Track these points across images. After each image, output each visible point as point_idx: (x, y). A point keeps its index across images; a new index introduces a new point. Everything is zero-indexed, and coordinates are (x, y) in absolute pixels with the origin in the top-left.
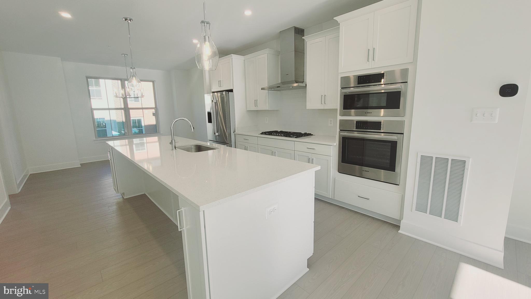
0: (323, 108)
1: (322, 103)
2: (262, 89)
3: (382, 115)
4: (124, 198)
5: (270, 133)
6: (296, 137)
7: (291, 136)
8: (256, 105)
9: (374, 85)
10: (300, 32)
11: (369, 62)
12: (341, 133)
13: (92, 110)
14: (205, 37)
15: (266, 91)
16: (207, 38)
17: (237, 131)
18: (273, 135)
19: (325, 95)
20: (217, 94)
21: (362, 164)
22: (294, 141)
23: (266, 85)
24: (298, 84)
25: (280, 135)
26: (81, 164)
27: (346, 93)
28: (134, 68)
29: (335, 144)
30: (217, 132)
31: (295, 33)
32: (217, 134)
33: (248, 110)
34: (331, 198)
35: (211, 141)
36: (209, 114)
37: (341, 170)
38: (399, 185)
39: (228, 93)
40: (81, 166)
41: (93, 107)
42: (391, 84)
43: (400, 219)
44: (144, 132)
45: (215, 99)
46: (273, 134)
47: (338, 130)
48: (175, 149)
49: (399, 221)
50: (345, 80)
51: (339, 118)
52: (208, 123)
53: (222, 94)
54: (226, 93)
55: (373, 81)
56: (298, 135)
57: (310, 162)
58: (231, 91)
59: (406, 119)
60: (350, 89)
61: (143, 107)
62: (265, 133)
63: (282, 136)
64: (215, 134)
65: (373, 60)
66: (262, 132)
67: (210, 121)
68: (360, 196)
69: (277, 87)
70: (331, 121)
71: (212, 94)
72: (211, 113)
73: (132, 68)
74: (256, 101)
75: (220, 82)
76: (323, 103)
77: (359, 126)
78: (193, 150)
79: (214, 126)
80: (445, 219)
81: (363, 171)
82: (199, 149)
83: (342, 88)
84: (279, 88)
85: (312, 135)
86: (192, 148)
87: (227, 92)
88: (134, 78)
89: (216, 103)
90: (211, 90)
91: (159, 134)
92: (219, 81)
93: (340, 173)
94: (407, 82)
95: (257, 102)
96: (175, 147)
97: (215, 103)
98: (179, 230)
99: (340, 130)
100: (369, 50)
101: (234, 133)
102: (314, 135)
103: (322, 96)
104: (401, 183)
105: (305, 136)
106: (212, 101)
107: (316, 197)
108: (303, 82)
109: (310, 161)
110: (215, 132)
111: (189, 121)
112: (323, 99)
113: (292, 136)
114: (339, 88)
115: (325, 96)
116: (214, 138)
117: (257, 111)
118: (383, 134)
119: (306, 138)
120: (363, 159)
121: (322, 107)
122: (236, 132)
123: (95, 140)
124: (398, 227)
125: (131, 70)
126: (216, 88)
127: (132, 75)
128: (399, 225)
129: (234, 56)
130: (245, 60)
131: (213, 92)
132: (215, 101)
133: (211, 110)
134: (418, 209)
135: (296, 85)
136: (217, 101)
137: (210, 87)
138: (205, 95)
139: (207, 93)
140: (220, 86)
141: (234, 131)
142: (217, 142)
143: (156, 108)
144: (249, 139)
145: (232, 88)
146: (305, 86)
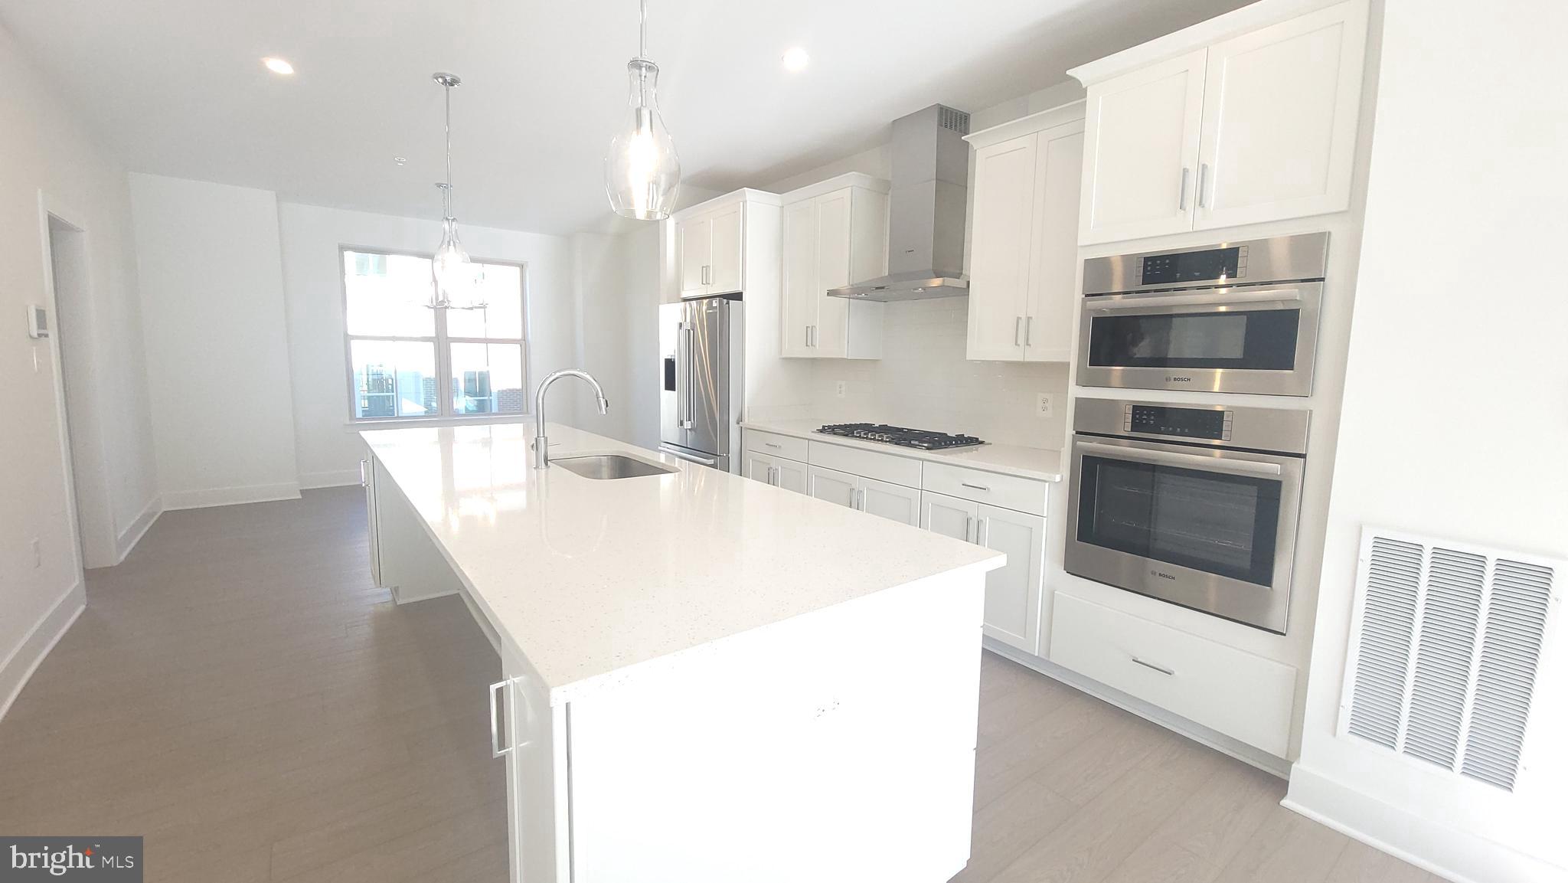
0: (1020, 359)
1: (1019, 342)
2: (831, 293)
3: (1217, 387)
4: (396, 603)
5: (848, 431)
6: (928, 448)
7: (912, 442)
8: (809, 342)
9: (1199, 288)
10: (956, 122)
11: (1185, 210)
12: (1078, 443)
13: (347, 338)
14: (638, 112)
15: (841, 302)
16: (645, 114)
17: (749, 417)
18: (857, 437)
19: (1029, 318)
20: (699, 305)
21: (1144, 549)
22: (923, 460)
23: (843, 283)
24: (944, 281)
25: (879, 436)
26: (302, 492)
27: (1100, 310)
28: (453, 220)
29: (1058, 478)
30: (689, 420)
31: (940, 124)
32: (687, 425)
33: (784, 356)
34: (1036, 654)
35: (669, 446)
36: (670, 365)
37: (1075, 566)
38: (1285, 635)
39: (728, 303)
40: (300, 497)
41: (350, 332)
42: (1262, 284)
43: (1287, 755)
44: (495, 409)
45: (689, 320)
46: (857, 433)
47: (1070, 432)
48: (546, 464)
49: (1286, 764)
50: (1097, 268)
51: (1075, 391)
52: (666, 389)
53: (710, 306)
54: (721, 303)
55: (1197, 274)
56: (937, 441)
57: (970, 539)
58: (738, 296)
59: (1316, 406)
60: (1111, 299)
61: (488, 337)
62: (832, 430)
63: (886, 442)
64: (682, 425)
65: (1200, 204)
66: (824, 427)
67: (670, 385)
68: (1139, 660)
69: (877, 288)
70: (1045, 401)
72: (674, 362)
73: (447, 219)
74: (810, 331)
75: (705, 269)
76: (1021, 341)
77: (1144, 422)
78: (605, 471)
79: (680, 397)
80: (1463, 777)
81: (1154, 573)
82: (624, 468)
83: (1087, 296)
84: (881, 293)
85: (982, 443)
86: (603, 464)
87: (726, 301)
88: (452, 247)
89: (691, 333)
90: (679, 292)
91: (527, 415)
92: (703, 267)
93: (1073, 574)
94: (1323, 279)
95: (814, 332)
96: (546, 461)
97: (689, 330)
98: (498, 753)
99: (1077, 433)
100: (1185, 171)
101: (738, 423)
102: (988, 444)
103: (1019, 319)
104: (1295, 628)
105: (957, 444)
106: (681, 325)
107: (987, 648)
108: (958, 276)
109: (970, 531)
110: (682, 417)
111: (594, 382)
112: (1023, 329)
113: (917, 443)
114: (1079, 296)
115: (1031, 321)
116: (679, 435)
117: (813, 360)
118: (1218, 452)
119: (961, 453)
120: (1149, 531)
121: (1015, 355)
122: (746, 420)
123: (348, 425)
124: (1279, 785)
125: (446, 225)
126: (692, 288)
127: (447, 239)
128: (1285, 778)
129: (751, 195)
130: (783, 207)
131: (685, 300)
132: (687, 326)
133: (675, 353)
134: (1358, 729)
135: (936, 282)
136: (696, 326)
137: (678, 284)
138: (660, 306)
139: (669, 303)
140: (705, 282)
141: (740, 420)
142: (687, 448)
143: (523, 343)
144: (780, 444)
145: (740, 290)
146: (965, 286)
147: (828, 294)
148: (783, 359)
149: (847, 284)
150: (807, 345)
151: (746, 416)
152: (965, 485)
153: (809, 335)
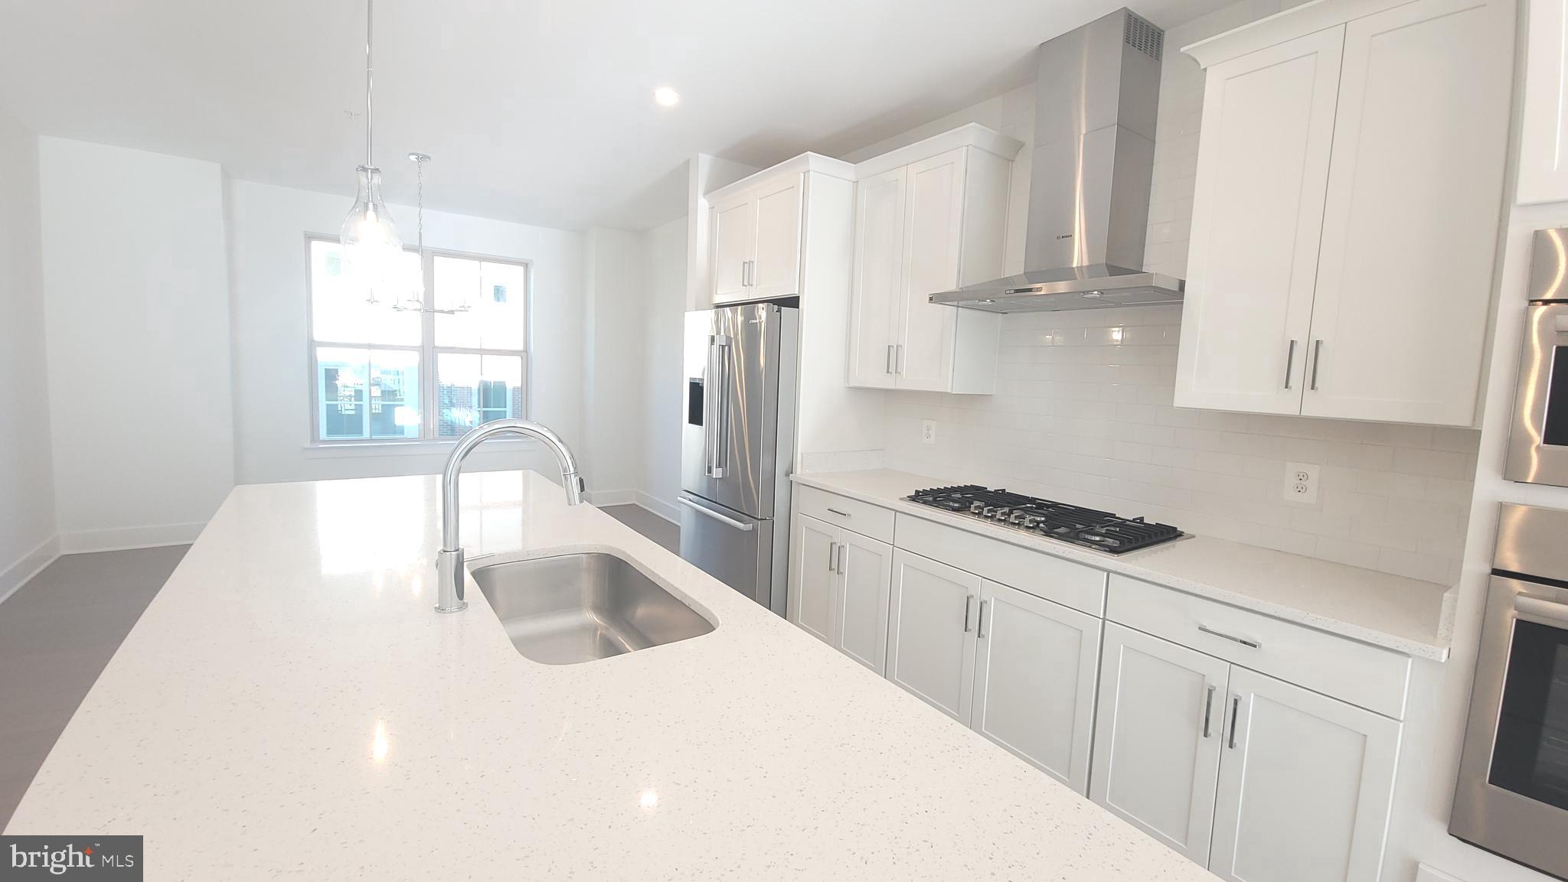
0: (1291, 411)
1: (1295, 385)
2: (934, 298)
8: (893, 366)
10: (1146, 40)
12: (1498, 590)
13: (312, 345)
15: (947, 311)
17: (802, 467)
19: (1317, 343)
20: (734, 313)
22: (1110, 572)
23: (951, 285)
30: (719, 466)
31: (1126, 42)
32: (717, 473)
33: (851, 385)
35: (691, 497)
36: (696, 389)
39: (779, 311)
41: (318, 336)
45: (722, 333)
51: (1498, 491)
52: (690, 422)
53: (750, 316)
54: (768, 311)
58: (793, 302)
61: (483, 348)
64: (710, 471)
66: (916, 492)
67: (696, 417)
70: (1302, 477)
71: (711, 314)
72: (702, 388)
74: (895, 350)
75: (748, 265)
76: (1301, 381)
79: (708, 435)
84: (1019, 299)
87: (776, 307)
88: (371, 213)
89: (726, 349)
90: (710, 297)
92: (744, 263)
93: (1466, 842)
95: (900, 352)
97: (723, 346)
99: (1497, 572)
101: (787, 475)
102: (1195, 538)
103: (1295, 343)
106: (713, 339)
109: (1213, 713)
110: (710, 461)
112: (1304, 359)
115: (1320, 348)
116: (705, 485)
117: (897, 392)
121: (1286, 404)
122: (799, 471)
123: (308, 449)
126: (730, 290)
127: (364, 200)
129: (816, 162)
130: (857, 182)
131: (719, 306)
132: (720, 340)
133: (703, 375)
136: (731, 342)
137: (710, 287)
138: (686, 313)
139: (697, 310)
140: (747, 283)
141: (790, 471)
142: (716, 503)
143: (525, 354)
144: (850, 513)
145: (794, 292)
146: (1176, 289)
147: (931, 299)
148: (849, 388)
149: (955, 288)
150: (888, 372)
151: (799, 466)
152: (1202, 629)
153: (892, 357)
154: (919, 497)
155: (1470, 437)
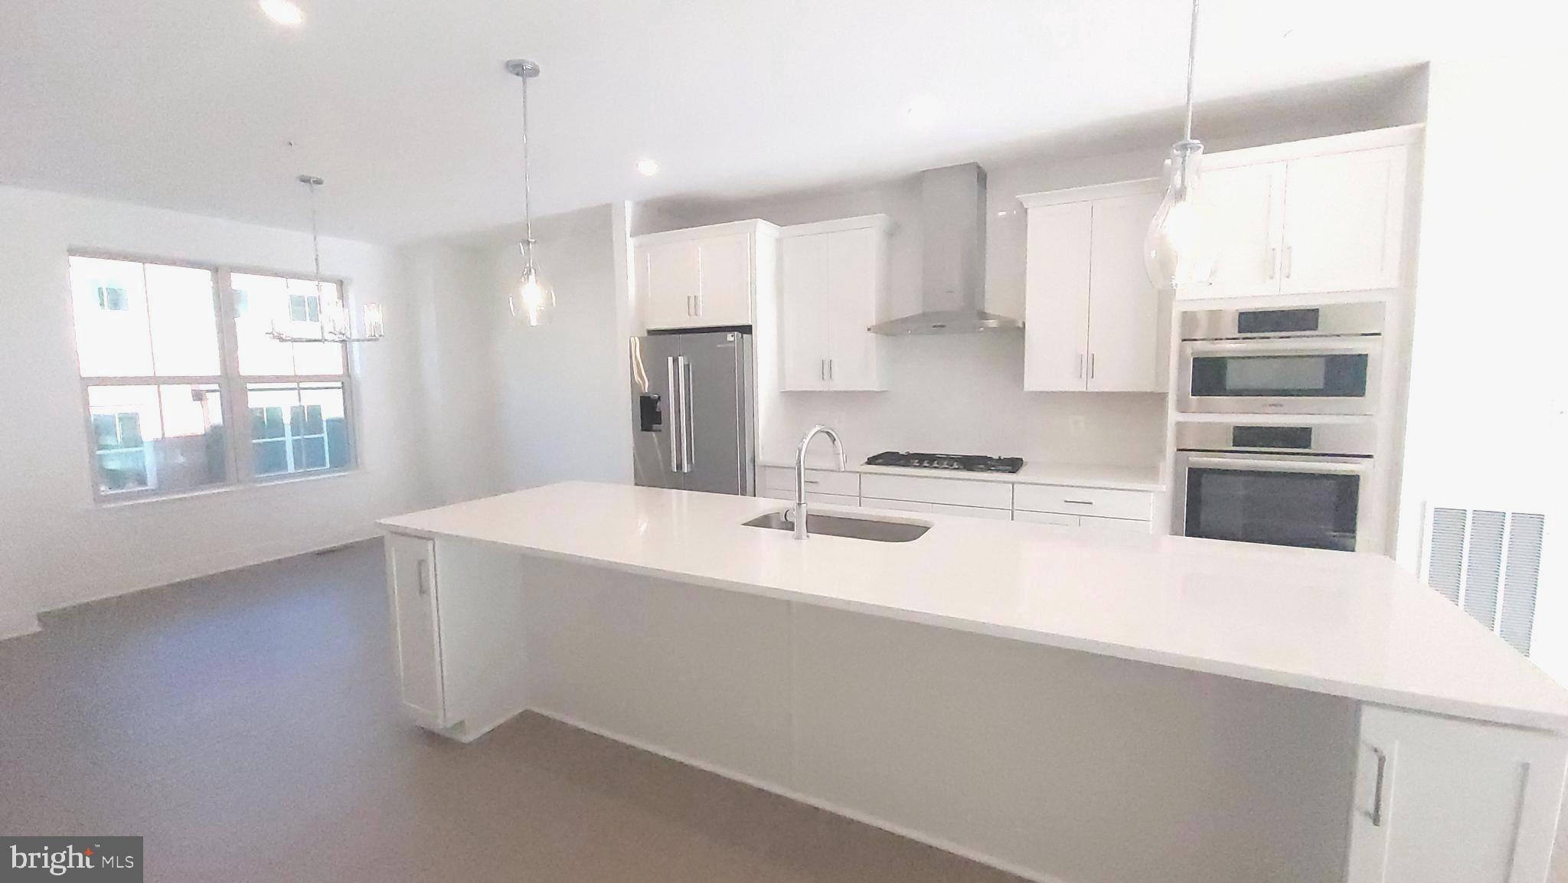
8: (826, 375)
9: (1286, 337)
11: (1273, 279)
17: (764, 454)
22: (1013, 483)
29: (1163, 488)
39: (742, 337)
47: (1172, 449)
53: (720, 341)
58: (747, 329)
59: (1380, 421)
63: (959, 469)
65: (1286, 276)
74: (826, 365)
83: (1184, 340)
88: (532, 277)
92: (689, 297)
95: (832, 364)
99: (1179, 450)
100: (1273, 250)
114: (1176, 340)
130: (781, 237)
140: (693, 313)
143: (346, 379)
145: (746, 321)
147: (869, 329)
148: (784, 392)
150: (823, 379)
151: (761, 454)
152: (1066, 502)
153: (826, 368)
154: (872, 461)
155: (1161, 397)
